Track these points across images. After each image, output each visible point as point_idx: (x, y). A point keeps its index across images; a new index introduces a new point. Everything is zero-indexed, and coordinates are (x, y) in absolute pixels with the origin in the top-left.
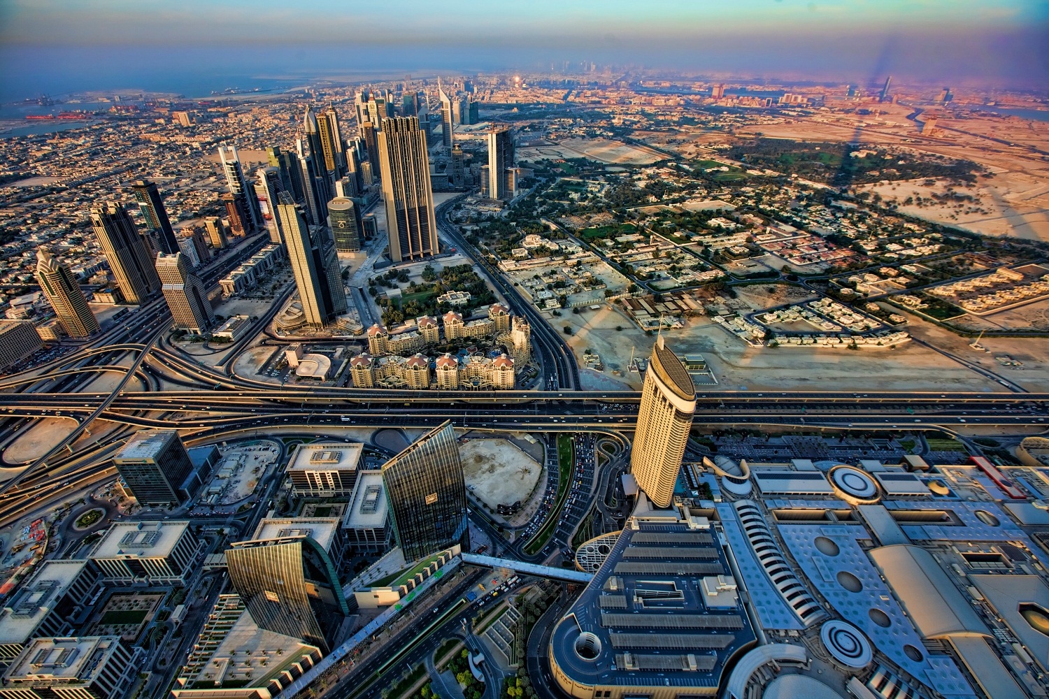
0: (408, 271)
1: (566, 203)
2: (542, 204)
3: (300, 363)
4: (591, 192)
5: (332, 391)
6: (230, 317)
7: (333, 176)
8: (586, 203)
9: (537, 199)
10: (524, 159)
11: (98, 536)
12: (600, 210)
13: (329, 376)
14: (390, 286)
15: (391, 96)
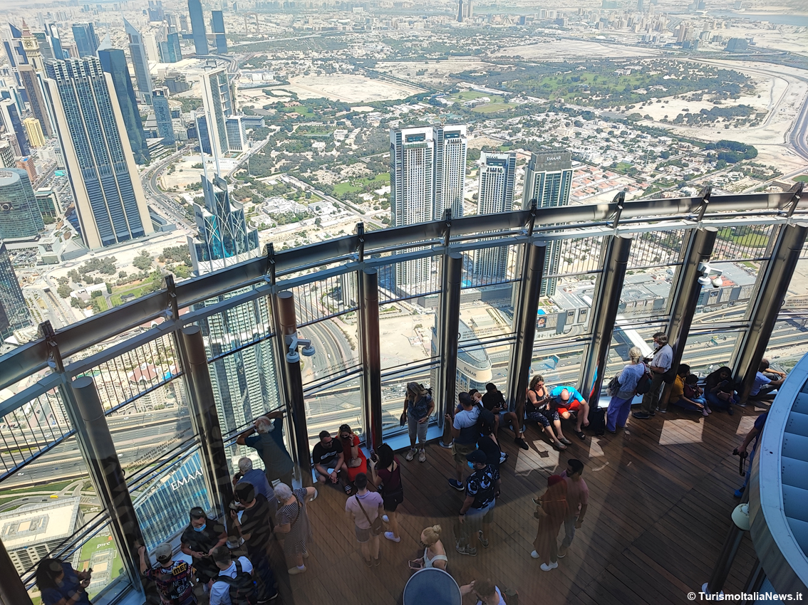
0: (114, 260)
1: (309, 155)
2: (279, 158)
4: (339, 141)
9: (274, 154)
10: (250, 104)
12: (350, 161)
14: (90, 281)
15: (54, 29)
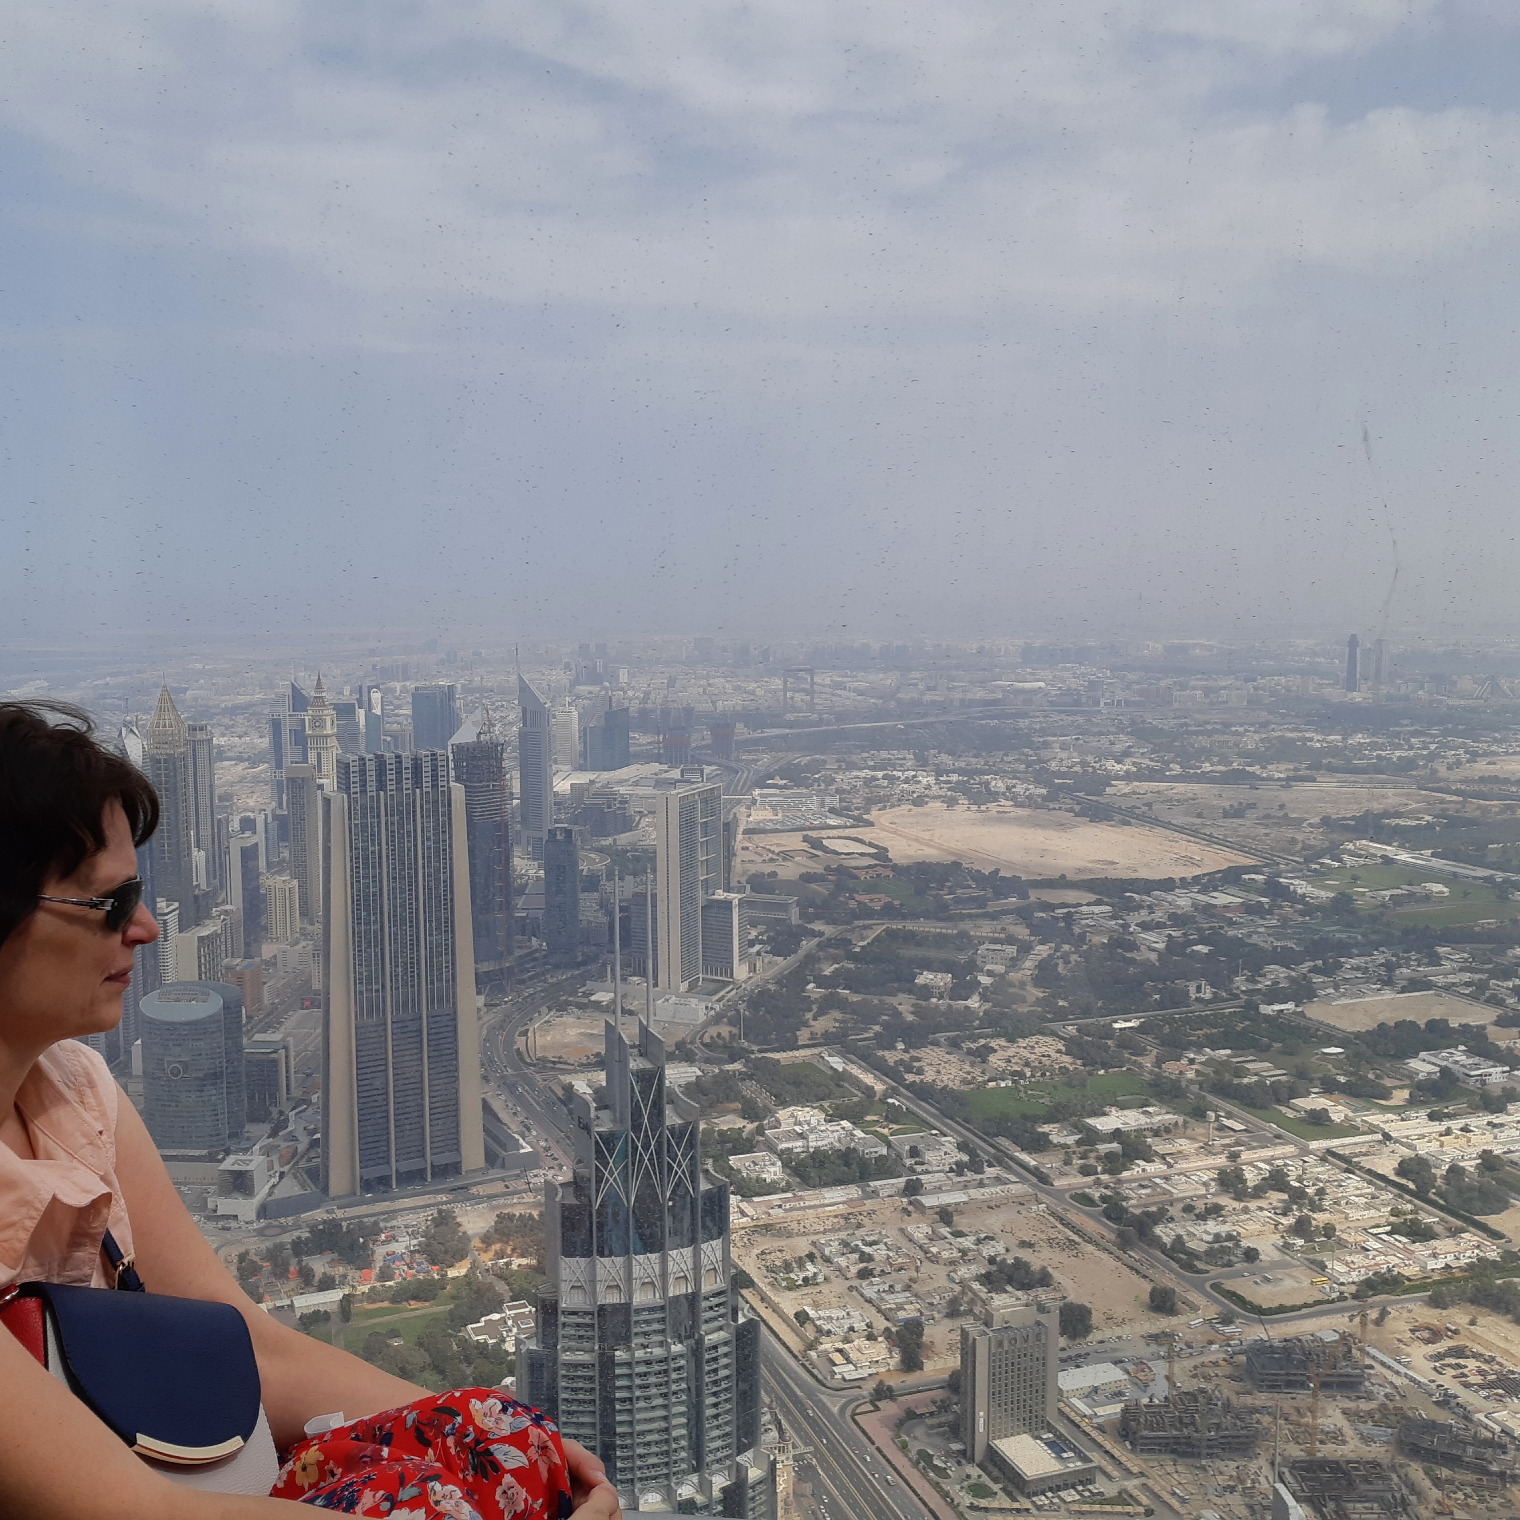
0: (374, 1231)
1: (905, 1003)
2: (825, 1005)
4: (990, 973)
8: (974, 1002)
12: (1017, 1029)
14: (309, 1281)
15: (377, 696)
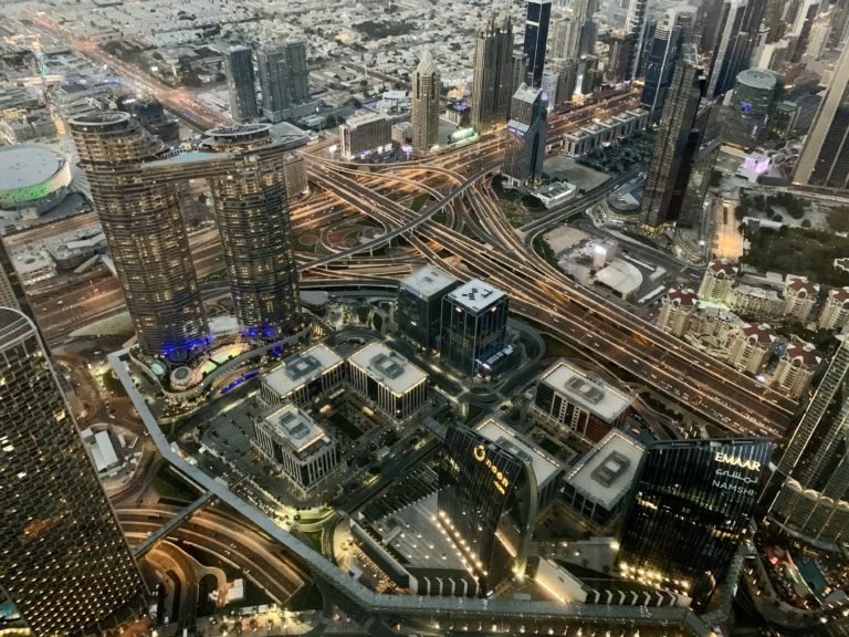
3: (606, 266)
5: (627, 316)
6: (556, 179)
7: (764, 36)
11: (358, 342)
13: (632, 298)
14: (770, 215)
